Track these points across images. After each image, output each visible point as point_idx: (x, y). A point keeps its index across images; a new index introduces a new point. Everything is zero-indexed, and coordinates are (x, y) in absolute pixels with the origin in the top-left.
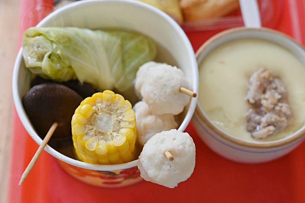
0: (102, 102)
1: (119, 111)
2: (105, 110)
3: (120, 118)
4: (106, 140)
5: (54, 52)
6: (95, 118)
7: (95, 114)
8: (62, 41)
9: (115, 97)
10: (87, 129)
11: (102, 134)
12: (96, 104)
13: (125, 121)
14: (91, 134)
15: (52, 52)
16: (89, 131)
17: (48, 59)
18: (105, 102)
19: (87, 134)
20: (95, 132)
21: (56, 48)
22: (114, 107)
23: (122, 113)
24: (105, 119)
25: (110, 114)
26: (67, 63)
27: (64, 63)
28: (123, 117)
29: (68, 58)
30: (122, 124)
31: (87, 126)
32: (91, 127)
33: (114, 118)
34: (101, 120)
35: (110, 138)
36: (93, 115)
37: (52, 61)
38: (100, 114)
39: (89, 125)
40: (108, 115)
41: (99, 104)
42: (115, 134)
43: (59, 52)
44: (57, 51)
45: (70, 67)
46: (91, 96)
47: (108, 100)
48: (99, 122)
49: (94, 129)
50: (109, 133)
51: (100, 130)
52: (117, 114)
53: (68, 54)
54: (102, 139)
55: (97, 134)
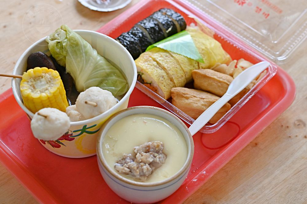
0: (50, 75)
1: (52, 85)
2: (47, 79)
3: (49, 88)
4: (32, 91)
5: (62, 42)
6: (39, 79)
7: (41, 77)
8: (72, 41)
9: (57, 77)
10: (30, 80)
11: (34, 88)
12: (47, 74)
13: (49, 91)
14: (29, 83)
15: (61, 42)
16: (30, 81)
17: (56, 43)
18: (51, 76)
19: (28, 82)
20: (32, 84)
21: (65, 41)
22: (53, 81)
23: (52, 86)
24: (43, 83)
25: (47, 83)
26: (65, 53)
27: (63, 52)
28: (51, 89)
29: (67, 52)
30: (47, 91)
31: (32, 79)
32: (33, 81)
33: (47, 86)
34: (41, 82)
35: (35, 92)
36: (40, 76)
37: (57, 45)
38: (43, 79)
39: (33, 79)
40: (46, 82)
41: (48, 75)
42: (39, 92)
43: (64, 44)
44: (64, 43)
45: (65, 57)
46: (49, 69)
47: (53, 76)
48: (39, 81)
49: (33, 83)
50: (37, 90)
51: (35, 85)
52: (50, 85)
53: (69, 50)
54: (31, 89)
55: (32, 85)
